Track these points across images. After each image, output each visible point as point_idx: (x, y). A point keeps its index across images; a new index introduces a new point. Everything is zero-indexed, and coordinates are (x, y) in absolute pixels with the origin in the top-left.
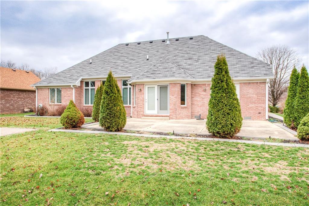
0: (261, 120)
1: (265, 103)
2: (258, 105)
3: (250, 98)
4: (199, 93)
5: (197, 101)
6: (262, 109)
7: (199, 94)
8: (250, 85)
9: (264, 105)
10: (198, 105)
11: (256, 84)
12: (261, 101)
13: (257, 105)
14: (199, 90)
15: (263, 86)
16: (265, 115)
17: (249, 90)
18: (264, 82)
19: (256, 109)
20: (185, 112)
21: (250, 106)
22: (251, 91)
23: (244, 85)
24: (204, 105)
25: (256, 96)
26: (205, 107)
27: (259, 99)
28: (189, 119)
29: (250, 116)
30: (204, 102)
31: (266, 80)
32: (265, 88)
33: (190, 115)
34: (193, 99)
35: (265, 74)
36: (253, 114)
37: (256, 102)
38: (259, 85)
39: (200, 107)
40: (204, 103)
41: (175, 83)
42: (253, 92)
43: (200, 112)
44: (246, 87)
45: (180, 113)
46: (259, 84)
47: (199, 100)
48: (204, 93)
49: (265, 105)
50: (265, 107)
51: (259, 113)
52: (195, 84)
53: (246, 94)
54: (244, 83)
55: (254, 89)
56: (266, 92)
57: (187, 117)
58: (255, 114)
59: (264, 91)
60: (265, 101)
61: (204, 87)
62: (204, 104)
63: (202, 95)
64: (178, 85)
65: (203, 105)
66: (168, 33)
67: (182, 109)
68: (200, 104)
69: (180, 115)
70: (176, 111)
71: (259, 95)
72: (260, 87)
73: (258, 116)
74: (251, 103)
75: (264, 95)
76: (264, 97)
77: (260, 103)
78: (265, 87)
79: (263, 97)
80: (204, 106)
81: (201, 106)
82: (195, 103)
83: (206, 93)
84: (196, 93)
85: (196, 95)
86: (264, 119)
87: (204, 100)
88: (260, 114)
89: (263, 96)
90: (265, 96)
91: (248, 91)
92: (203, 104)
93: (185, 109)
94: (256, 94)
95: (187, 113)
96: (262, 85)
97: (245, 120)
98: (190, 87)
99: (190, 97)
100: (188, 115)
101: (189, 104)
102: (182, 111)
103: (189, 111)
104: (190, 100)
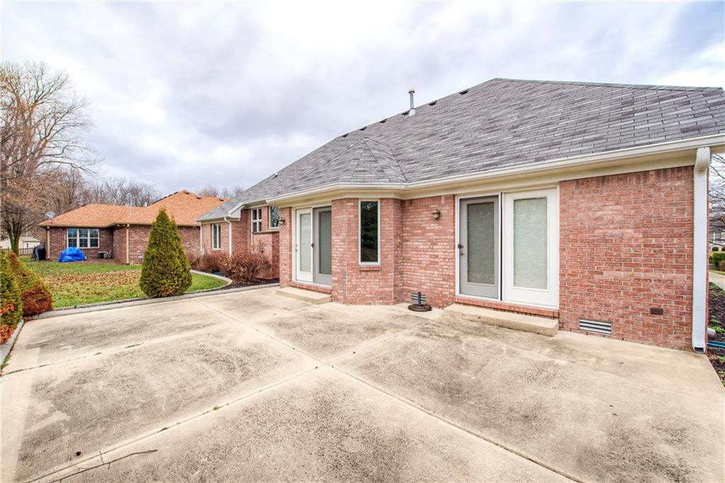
0: (665, 344)
1: (691, 267)
2: (649, 275)
3: (606, 241)
4: (423, 225)
5: (416, 249)
6: (672, 292)
7: (421, 228)
8: (605, 190)
9: (685, 276)
10: (420, 262)
11: (639, 179)
12: (667, 256)
13: (642, 275)
14: (422, 218)
15: (677, 188)
16: (690, 324)
17: (600, 210)
18: (679, 169)
19: (640, 290)
20: (372, 284)
21: (608, 275)
22: (610, 211)
23: (577, 192)
24: (437, 263)
25: (641, 235)
26: (437, 270)
27: (653, 246)
28: (388, 304)
29: (605, 318)
30: (436, 253)
31: (692, 154)
32: (687, 196)
33: (391, 292)
34: (407, 243)
35: (684, 131)
36: (621, 312)
37: (640, 259)
38: (653, 186)
39: (425, 269)
40: (437, 257)
41: (341, 199)
42: (620, 218)
43: (424, 284)
44: (588, 196)
45: (355, 287)
46: (652, 180)
47: (422, 247)
48: (435, 226)
49: (691, 278)
50: (691, 289)
51: (656, 311)
52: (411, 200)
53: (587, 224)
54: (577, 180)
55: (628, 202)
56: (692, 214)
57: (381, 299)
58: (630, 313)
59: (683, 210)
60: (691, 256)
61: (434, 206)
62: (437, 260)
63: (431, 231)
64: (350, 204)
65: (432, 263)
66: (412, 92)
67: (363, 274)
68: (425, 259)
69: (355, 292)
70: (344, 280)
71: (655, 231)
72: (657, 195)
73: (649, 326)
74: (613, 265)
75: (683, 229)
76: (684, 240)
77: (659, 267)
78: (692, 193)
79: (675, 240)
80: (436, 266)
81: (427, 265)
82: (412, 255)
83: (442, 225)
84: (414, 227)
85: (415, 232)
86: (682, 342)
87: (435, 247)
88: (657, 317)
89: (680, 236)
90: (692, 236)
91: (599, 214)
92: (432, 259)
93: (373, 273)
94: (637, 227)
95: (380, 287)
96: (668, 184)
97: (582, 332)
98: (390, 210)
99: (393, 237)
100: (382, 292)
101: (388, 259)
102: (363, 280)
103: (386, 280)
104: (390, 246)
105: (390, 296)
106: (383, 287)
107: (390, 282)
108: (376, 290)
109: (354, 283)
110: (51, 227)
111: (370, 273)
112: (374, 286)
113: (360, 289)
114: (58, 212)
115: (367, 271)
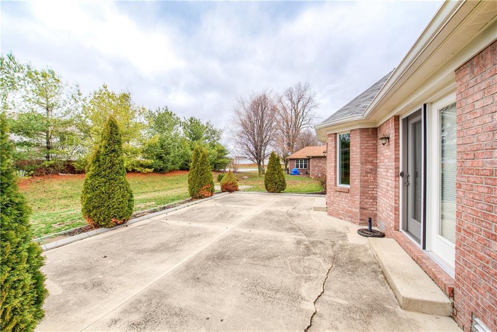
5: (381, 175)
10: (383, 189)
20: (344, 203)
24: (389, 191)
26: (388, 198)
30: (388, 181)
33: (357, 213)
34: (379, 170)
39: (384, 196)
40: (388, 185)
43: (383, 211)
45: (332, 203)
48: (388, 152)
52: (380, 127)
61: (387, 131)
62: (388, 188)
63: (386, 157)
68: (384, 186)
80: (388, 194)
82: (380, 181)
83: (390, 150)
84: (381, 153)
85: (381, 158)
87: (388, 174)
95: (349, 207)
98: (357, 140)
99: (359, 164)
100: (350, 212)
101: (355, 183)
102: (337, 198)
103: (354, 202)
104: (357, 172)
105: (357, 216)
106: (351, 207)
107: (356, 204)
108: (346, 208)
109: (332, 200)
110: (290, 159)
111: (342, 194)
112: (345, 205)
113: (335, 205)
114: (293, 153)
115: (340, 191)
